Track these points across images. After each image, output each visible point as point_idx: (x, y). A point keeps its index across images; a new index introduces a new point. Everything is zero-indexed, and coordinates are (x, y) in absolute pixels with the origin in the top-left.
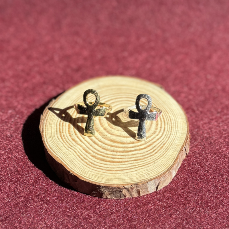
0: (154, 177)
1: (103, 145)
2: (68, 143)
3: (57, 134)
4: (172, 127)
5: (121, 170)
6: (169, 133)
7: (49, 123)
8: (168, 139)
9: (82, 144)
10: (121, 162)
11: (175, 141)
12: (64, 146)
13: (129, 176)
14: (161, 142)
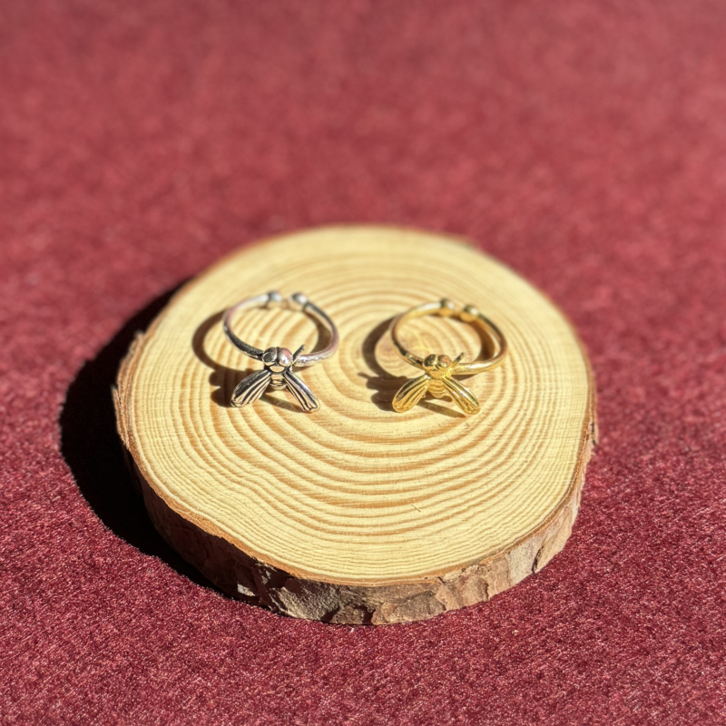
0: (526, 531)
1: (340, 456)
2: (224, 466)
3: (181, 443)
4: (536, 367)
5: (418, 527)
6: (535, 387)
7: (147, 412)
8: (536, 406)
9: (272, 464)
10: (411, 501)
11: (557, 408)
12: (217, 480)
13: (446, 541)
14: (515, 417)
